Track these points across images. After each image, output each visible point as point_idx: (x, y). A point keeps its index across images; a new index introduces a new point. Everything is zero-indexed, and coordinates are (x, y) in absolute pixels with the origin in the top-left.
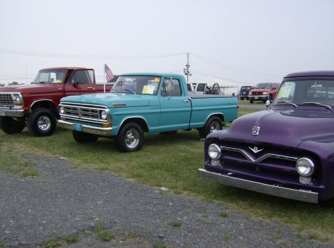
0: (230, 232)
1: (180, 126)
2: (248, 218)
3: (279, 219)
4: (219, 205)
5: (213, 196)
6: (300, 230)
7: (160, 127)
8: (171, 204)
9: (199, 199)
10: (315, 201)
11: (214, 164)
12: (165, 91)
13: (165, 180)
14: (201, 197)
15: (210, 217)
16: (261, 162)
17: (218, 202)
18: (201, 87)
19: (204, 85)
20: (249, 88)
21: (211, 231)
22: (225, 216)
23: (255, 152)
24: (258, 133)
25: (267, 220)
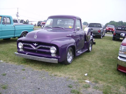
0: (25, 76)
1: (11, 36)
2: (33, 70)
3: (44, 70)
4: (22, 66)
5: (21, 63)
6: (51, 73)
7: (2, 37)
8: (3, 67)
9: (15, 64)
10: (57, 62)
11: (21, 50)
12: (4, 22)
13: (3, 58)
14: (16, 63)
15: (18, 71)
16: (38, 49)
17: (22, 65)
18: (22, 21)
19: (23, 20)
20: (41, 22)
21: (18, 76)
22: (24, 70)
23: (35, 45)
24: (36, 38)
25: (40, 71)
